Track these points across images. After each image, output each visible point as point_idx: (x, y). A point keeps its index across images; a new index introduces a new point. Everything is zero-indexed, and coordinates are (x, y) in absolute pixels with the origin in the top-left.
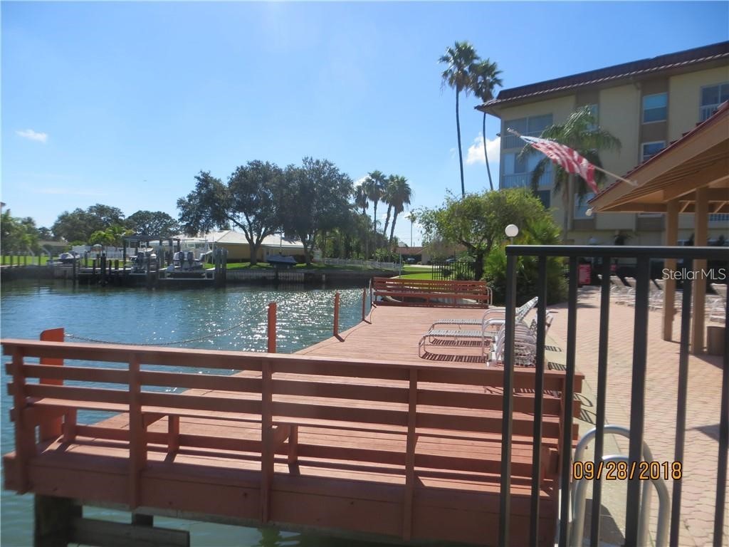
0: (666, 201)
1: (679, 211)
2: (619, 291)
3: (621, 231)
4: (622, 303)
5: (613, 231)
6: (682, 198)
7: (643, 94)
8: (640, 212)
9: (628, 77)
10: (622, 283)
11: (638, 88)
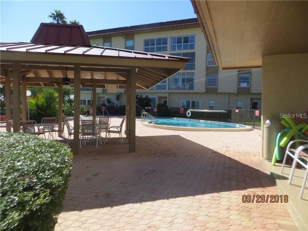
7: (126, 40)
11: (124, 38)
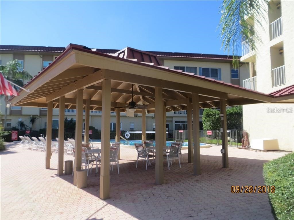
0: (47, 102)
1: (53, 107)
2: (29, 143)
3: (33, 116)
4: (30, 149)
5: (30, 115)
6: (54, 101)
7: (43, 60)
8: (41, 107)
9: (37, 52)
10: (30, 140)
11: (41, 57)
